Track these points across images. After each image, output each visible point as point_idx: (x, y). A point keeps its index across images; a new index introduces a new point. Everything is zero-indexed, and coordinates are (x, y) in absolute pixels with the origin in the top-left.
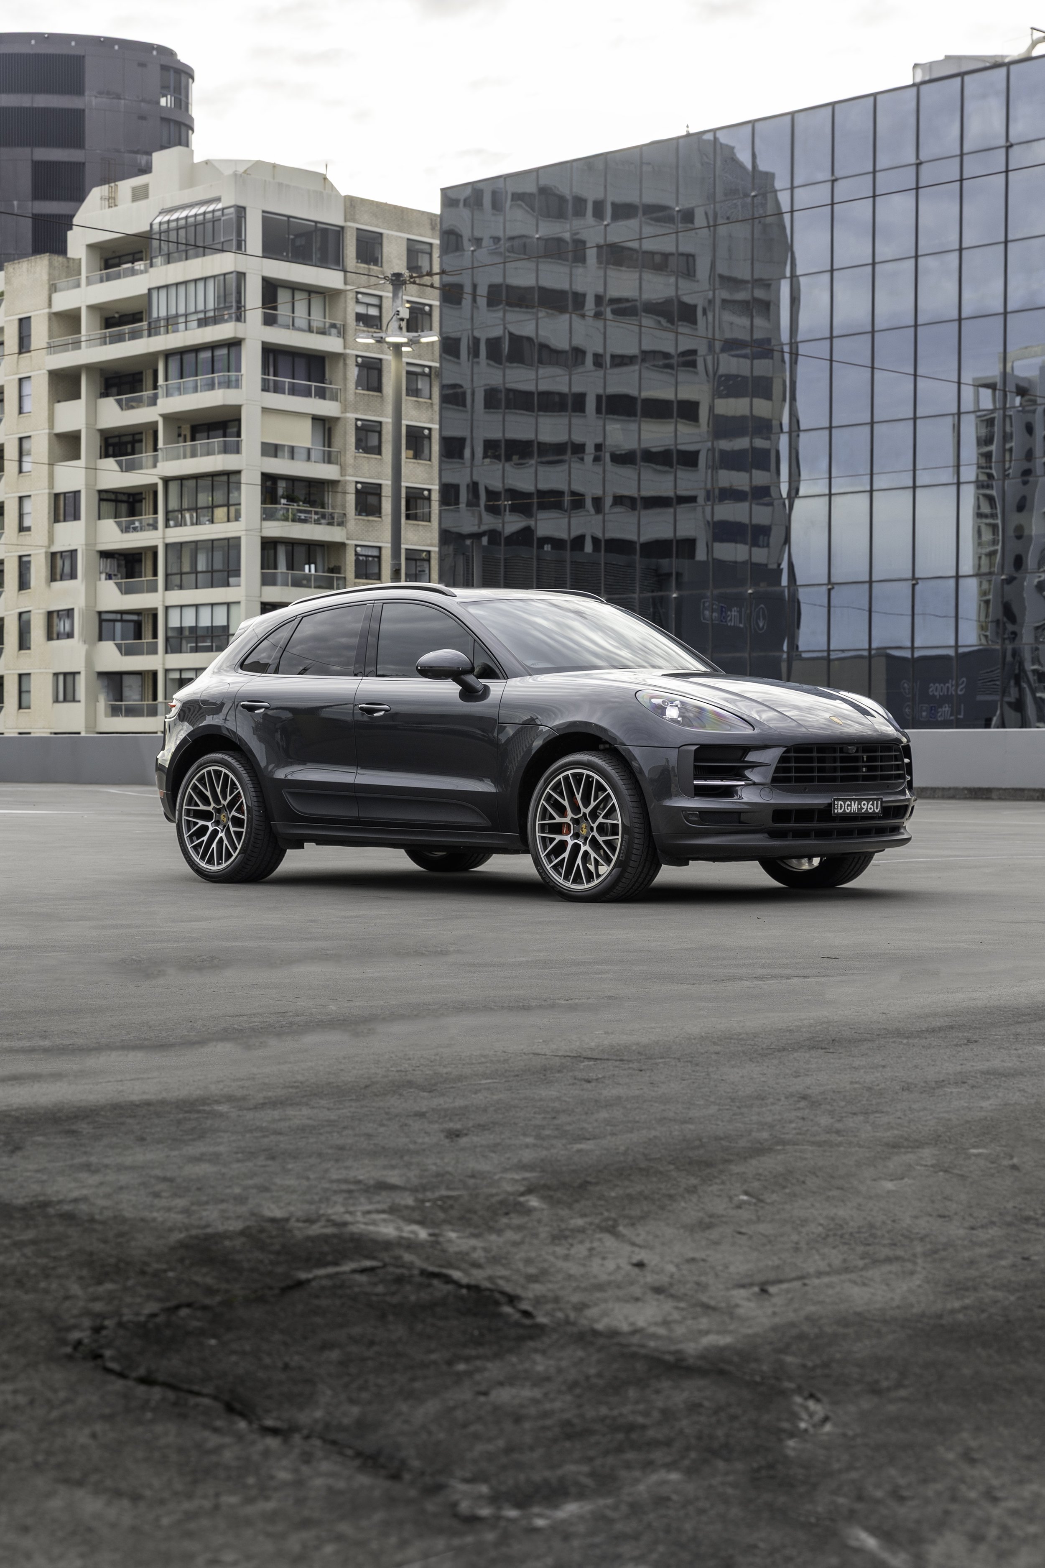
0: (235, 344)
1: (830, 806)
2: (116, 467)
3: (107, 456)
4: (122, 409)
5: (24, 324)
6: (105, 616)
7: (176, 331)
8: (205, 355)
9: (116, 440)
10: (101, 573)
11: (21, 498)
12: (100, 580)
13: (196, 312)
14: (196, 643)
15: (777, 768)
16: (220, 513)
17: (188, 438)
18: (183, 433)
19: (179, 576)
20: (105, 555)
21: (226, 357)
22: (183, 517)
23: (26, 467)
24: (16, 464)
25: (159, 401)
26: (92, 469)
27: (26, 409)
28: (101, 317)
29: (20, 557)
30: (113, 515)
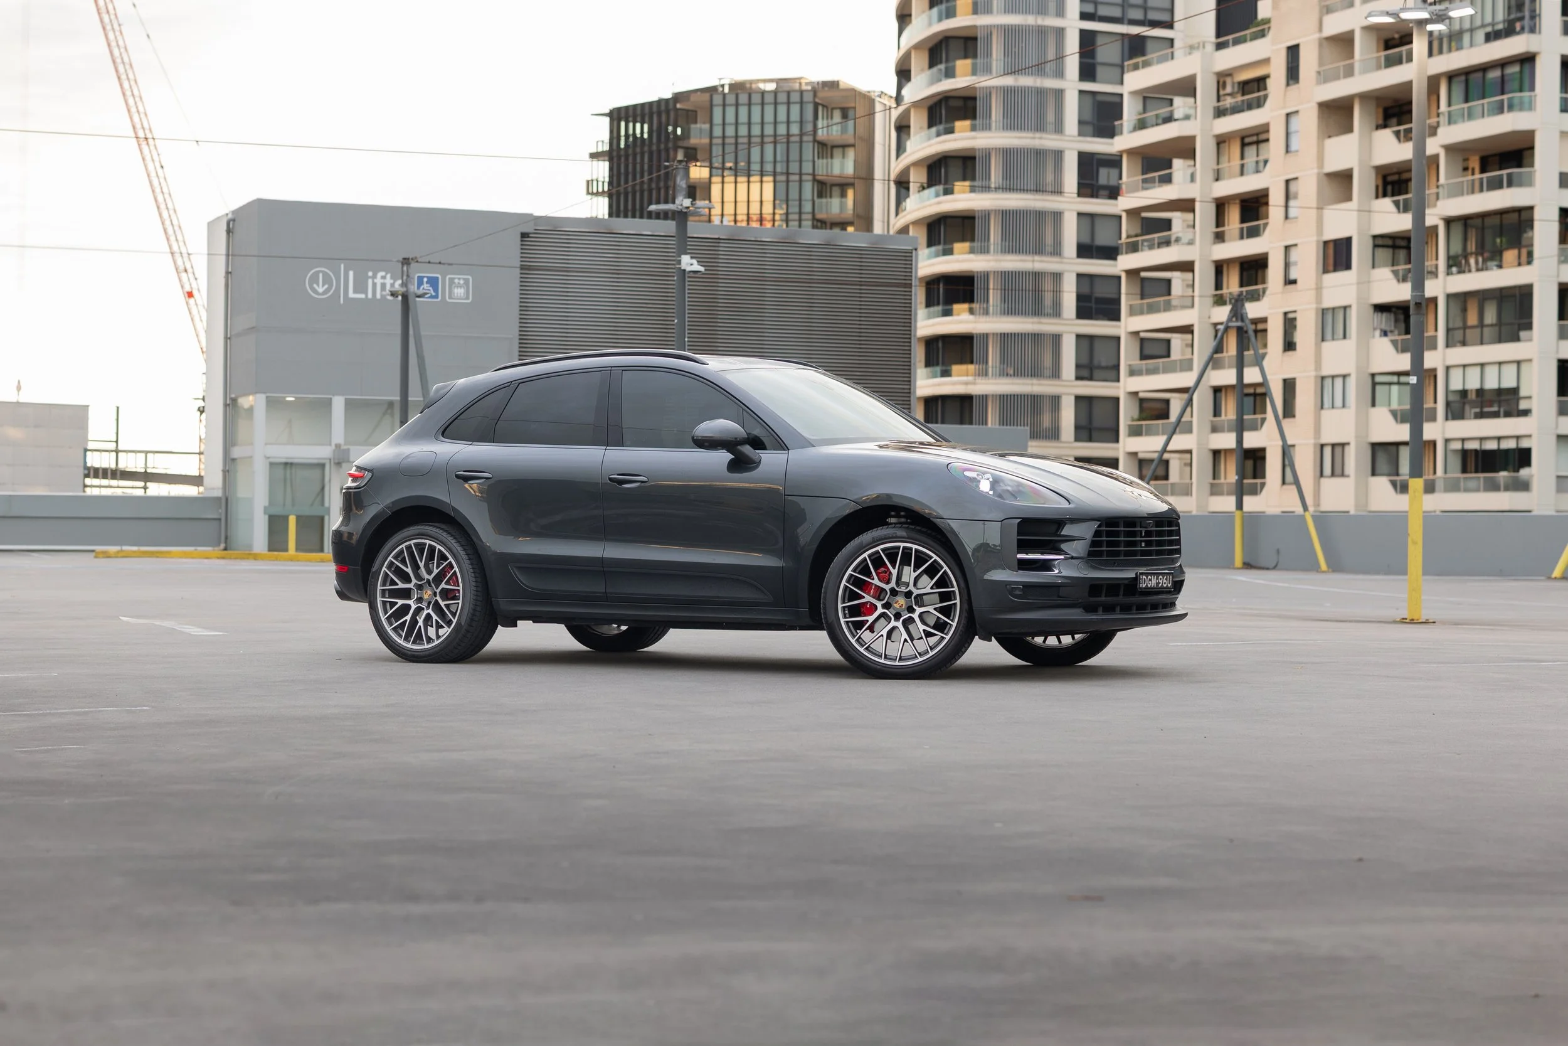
0: (1528, 60)
1: (1135, 580)
2: (1393, 208)
3: (1385, 195)
4: (1399, 140)
5: (1293, 51)
6: (1378, 379)
7: (1460, 48)
8: (1494, 74)
9: (1396, 177)
10: (1375, 329)
11: (1287, 248)
12: (1374, 337)
13: (1483, 26)
14: (1482, 408)
15: (1093, 541)
16: (1510, 255)
17: (1477, 170)
18: (1471, 166)
19: (1461, 332)
20: (1380, 308)
21: (1518, 76)
22: (1467, 263)
23: (1292, 212)
24: (1283, 210)
25: (1440, 131)
26: (1365, 212)
27: (1294, 146)
28: (1378, 40)
29: (1286, 314)
30: (1390, 262)
